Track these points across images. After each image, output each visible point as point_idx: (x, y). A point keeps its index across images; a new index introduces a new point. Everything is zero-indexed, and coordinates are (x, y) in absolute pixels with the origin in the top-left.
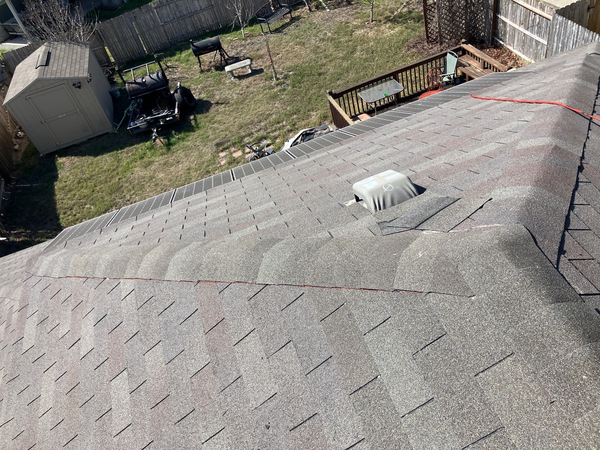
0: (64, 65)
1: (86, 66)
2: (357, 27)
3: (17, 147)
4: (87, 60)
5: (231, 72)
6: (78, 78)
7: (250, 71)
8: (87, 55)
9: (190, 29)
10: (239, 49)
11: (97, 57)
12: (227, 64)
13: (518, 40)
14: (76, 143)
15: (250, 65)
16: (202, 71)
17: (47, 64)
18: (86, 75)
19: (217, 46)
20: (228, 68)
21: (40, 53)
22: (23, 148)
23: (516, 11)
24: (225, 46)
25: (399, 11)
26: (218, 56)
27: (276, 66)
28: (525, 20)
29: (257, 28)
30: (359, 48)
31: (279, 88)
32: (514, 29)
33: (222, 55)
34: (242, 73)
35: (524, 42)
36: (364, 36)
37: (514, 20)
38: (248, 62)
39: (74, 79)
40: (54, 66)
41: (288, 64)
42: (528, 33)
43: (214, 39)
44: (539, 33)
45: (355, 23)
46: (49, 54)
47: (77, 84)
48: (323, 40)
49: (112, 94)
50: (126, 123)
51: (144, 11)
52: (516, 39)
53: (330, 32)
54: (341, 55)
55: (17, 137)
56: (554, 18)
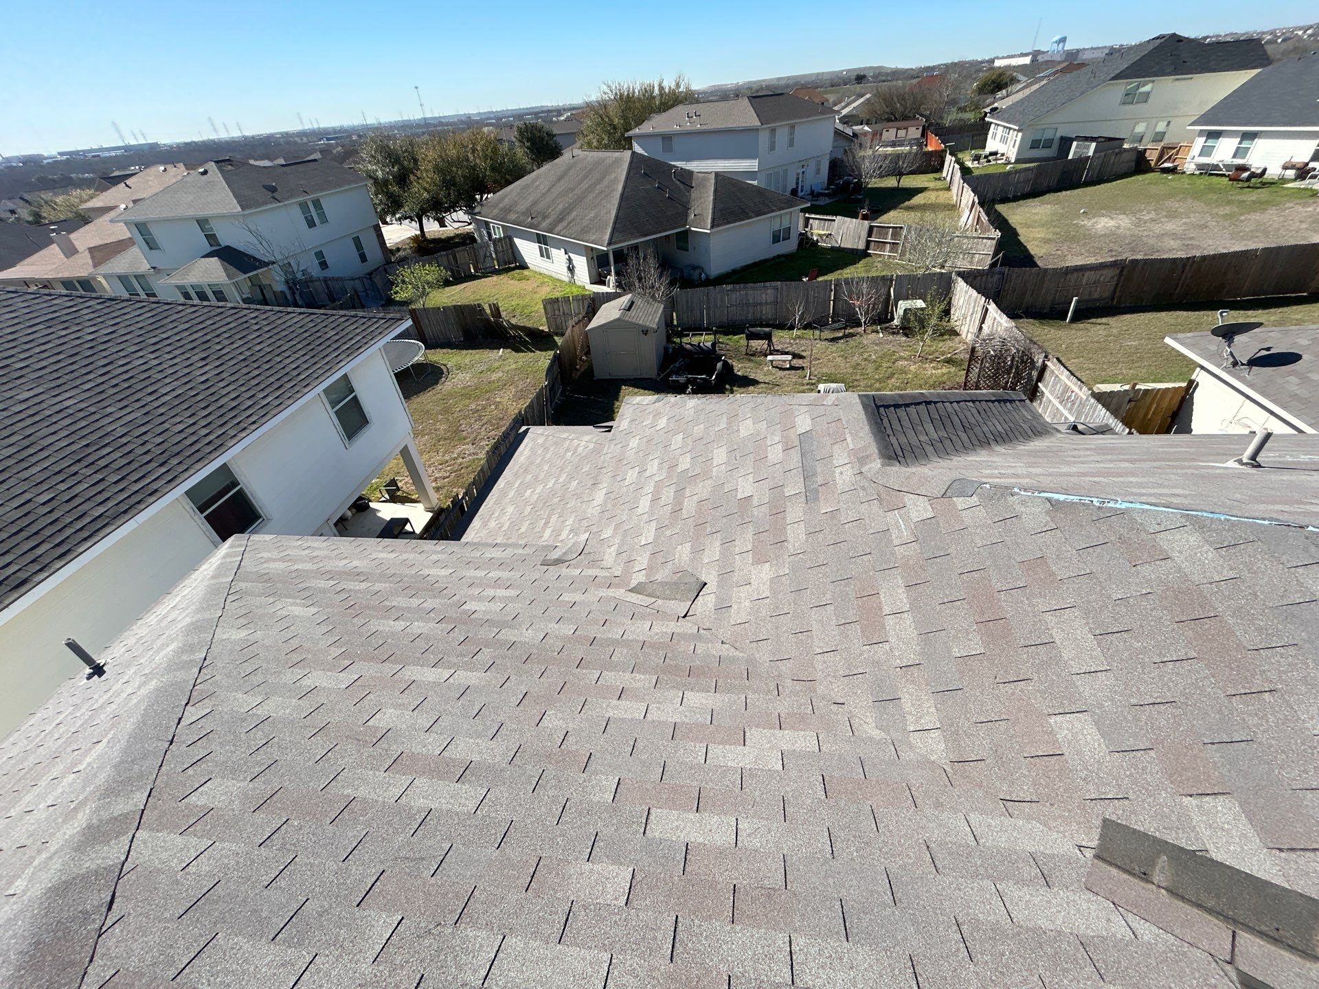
0: (641, 314)
1: (657, 320)
2: (902, 358)
3: (578, 367)
4: (659, 315)
5: (772, 361)
6: (648, 327)
7: (788, 366)
8: (660, 312)
9: (750, 316)
10: (786, 346)
11: (665, 317)
12: (771, 354)
13: (1051, 411)
14: (624, 378)
15: (790, 361)
16: (747, 354)
17: (629, 309)
18: (655, 326)
19: (768, 337)
20: (770, 358)
21: (625, 300)
22: (583, 370)
23: (1056, 384)
24: (774, 340)
25: (949, 355)
26: (766, 346)
27: (813, 369)
28: (1062, 394)
29: (809, 333)
30: (896, 376)
31: (808, 387)
32: (1050, 401)
33: (769, 345)
34: (780, 364)
35: (1055, 416)
36: (905, 367)
37: (1052, 392)
38: (789, 357)
39: (645, 326)
40: (633, 312)
41: (825, 370)
42: (1061, 408)
43: (767, 329)
44: (1070, 410)
45: (902, 354)
46: (632, 303)
47: (645, 332)
48: (866, 360)
49: (666, 349)
50: (669, 375)
51: (717, 290)
52: (1049, 410)
53: (875, 354)
54: (877, 377)
55: (581, 359)
56: (1087, 399)
